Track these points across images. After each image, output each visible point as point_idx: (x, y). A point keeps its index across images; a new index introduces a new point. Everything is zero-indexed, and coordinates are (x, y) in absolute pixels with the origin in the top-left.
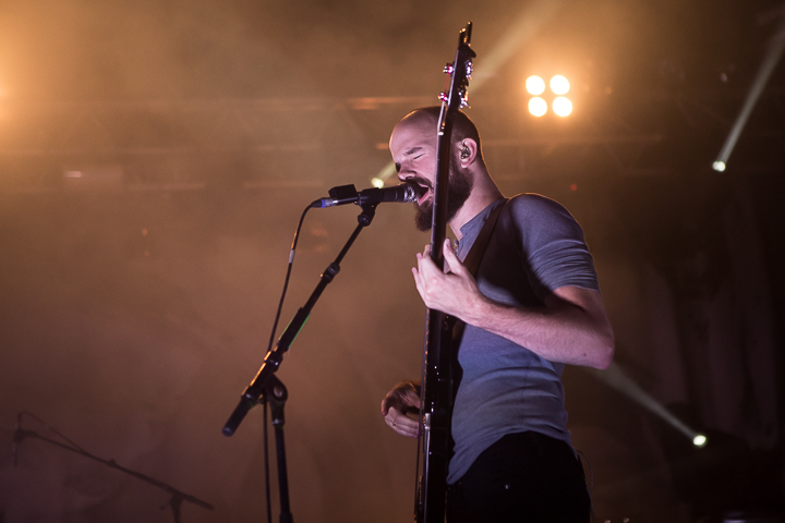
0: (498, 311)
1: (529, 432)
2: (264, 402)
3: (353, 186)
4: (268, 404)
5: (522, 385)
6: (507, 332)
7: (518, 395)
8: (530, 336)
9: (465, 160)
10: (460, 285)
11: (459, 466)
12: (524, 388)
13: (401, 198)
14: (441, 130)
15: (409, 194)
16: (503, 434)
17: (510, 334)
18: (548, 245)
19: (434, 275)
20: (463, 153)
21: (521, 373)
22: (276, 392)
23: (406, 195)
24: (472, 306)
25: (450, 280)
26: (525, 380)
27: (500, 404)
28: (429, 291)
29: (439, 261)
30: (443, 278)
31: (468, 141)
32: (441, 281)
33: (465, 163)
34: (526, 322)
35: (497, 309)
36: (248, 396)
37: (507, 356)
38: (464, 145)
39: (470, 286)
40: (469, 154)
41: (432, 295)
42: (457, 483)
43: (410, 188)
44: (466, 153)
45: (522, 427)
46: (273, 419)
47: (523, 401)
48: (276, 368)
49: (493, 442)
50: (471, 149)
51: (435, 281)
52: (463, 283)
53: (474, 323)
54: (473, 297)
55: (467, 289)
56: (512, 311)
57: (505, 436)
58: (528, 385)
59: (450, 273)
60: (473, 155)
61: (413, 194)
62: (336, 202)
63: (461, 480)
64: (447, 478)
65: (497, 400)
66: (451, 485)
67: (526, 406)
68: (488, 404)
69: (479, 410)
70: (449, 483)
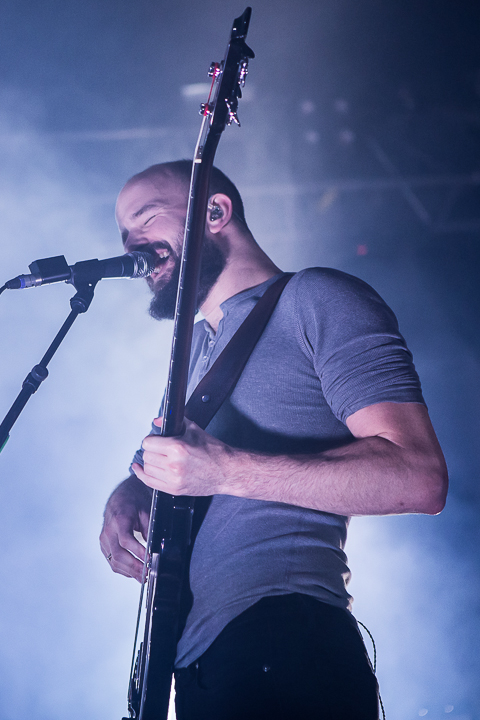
1: (296, 594)
3: (62, 259)
5: (294, 529)
7: (287, 543)
9: (216, 222)
12: (296, 534)
13: (130, 272)
14: (198, 157)
15: (141, 266)
16: (259, 597)
18: (351, 343)
20: (213, 213)
23: (136, 268)
26: (300, 523)
27: (260, 554)
31: (220, 198)
33: (214, 227)
38: (214, 204)
40: (221, 215)
43: (141, 259)
44: (217, 214)
45: (286, 588)
47: (293, 551)
49: (245, 608)
50: (223, 208)
57: (263, 599)
58: (303, 530)
60: (227, 214)
61: (146, 267)
62: (40, 280)
63: (199, 660)
64: (176, 661)
65: (256, 548)
66: (183, 669)
67: (296, 559)
68: (244, 553)
69: (230, 561)
70: (179, 666)
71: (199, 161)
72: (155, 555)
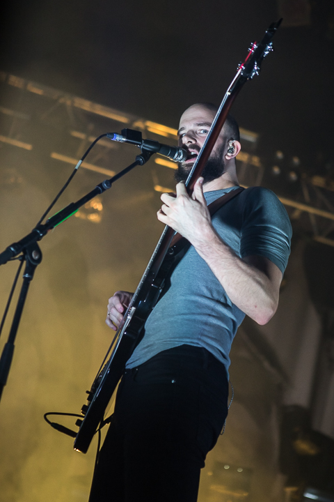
2: (22, 259)
4: (25, 262)
5: (209, 312)
7: (204, 318)
9: (229, 154)
11: (140, 356)
13: (172, 156)
14: (230, 91)
15: (179, 155)
20: (231, 149)
21: (212, 304)
22: (33, 255)
23: (176, 155)
26: (213, 310)
27: (189, 320)
31: (236, 143)
33: (228, 156)
36: (12, 249)
38: (233, 144)
42: (134, 369)
43: (181, 151)
46: (25, 274)
47: (206, 324)
48: (39, 238)
49: (173, 347)
57: (184, 345)
58: (213, 314)
61: (181, 157)
62: (125, 139)
63: (139, 367)
64: (128, 362)
65: (187, 317)
66: (129, 369)
67: (207, 328)
68: (180, 317)
69: (172, 319)
70: (127, 367)
71: (229, 94)
72: (133, 308)
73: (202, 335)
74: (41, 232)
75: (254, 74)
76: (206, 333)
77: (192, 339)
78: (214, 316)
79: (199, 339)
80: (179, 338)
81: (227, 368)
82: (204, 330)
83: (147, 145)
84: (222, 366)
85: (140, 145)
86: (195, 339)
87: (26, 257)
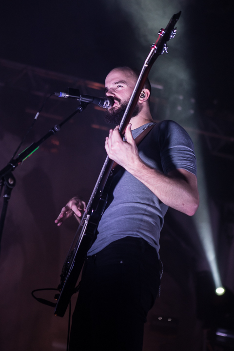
0: (146, 169)
4: (4, 187)
6: (147, 181)
7: (140, 217)
8: (158, 187)
10: (130, 149)
11: (98, 246)
12: (144, 214)
13: (102, 104)
14: (147, 64)
15: (107, 103)
17: (149, 183)
19: (118, 140)
20: (142, 95)
22: (9, 181)
23: (105, 103)
24: (133, 162)
25: (125, 145)
26: (145, 210)
27: (130, 218)
28: (113, 148)
29: (122, 134)
30: (122, 144)
31: (146, 91)
32: (121, 144)
33: (141, 100)
34: (158, 178)
35: (146, 167)
37: (139, 198)
38: (144, 92)
39: (135, 151)
40: (144, 97)
41: (114, 151)
42: (93, 255)
43: (108, 101)
46: (4, 195)
47: (141, 220)
48: (13, 169)
49: (120, 238)
50: (146, 95)
51: (117, 144)
52: (132, 148)
53: (131, 172)
54: (135, 157)
55: (133, 152)
56: (153, 170)
58: (146, 213)
59: (126, 142)
60: (146, 98)
61: (109, 104)
62: (68, 96)
63: (97, 254)
64: (89, 251)
65: (128, 216)
66: (90, 256)
67: (142, 223)
68: (123, 217)
69: (117, 219)
70: (88, 255)
71: (147, 66)
72: (88, 216)
73: (139, 228)
74: (14, 165)
75: (163, 51)
76: (142, 227)
77: (133, 231)
78: (146, 215)
79: (138, 231)
80: (124, 231)
81: (158, 251)
82: (140, 224)
83: (84, 98)
84: (154, 250)
85: (79, 98)
86: (134, 231)
87: (4, 183)
